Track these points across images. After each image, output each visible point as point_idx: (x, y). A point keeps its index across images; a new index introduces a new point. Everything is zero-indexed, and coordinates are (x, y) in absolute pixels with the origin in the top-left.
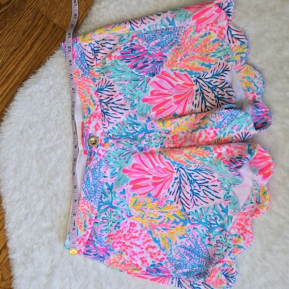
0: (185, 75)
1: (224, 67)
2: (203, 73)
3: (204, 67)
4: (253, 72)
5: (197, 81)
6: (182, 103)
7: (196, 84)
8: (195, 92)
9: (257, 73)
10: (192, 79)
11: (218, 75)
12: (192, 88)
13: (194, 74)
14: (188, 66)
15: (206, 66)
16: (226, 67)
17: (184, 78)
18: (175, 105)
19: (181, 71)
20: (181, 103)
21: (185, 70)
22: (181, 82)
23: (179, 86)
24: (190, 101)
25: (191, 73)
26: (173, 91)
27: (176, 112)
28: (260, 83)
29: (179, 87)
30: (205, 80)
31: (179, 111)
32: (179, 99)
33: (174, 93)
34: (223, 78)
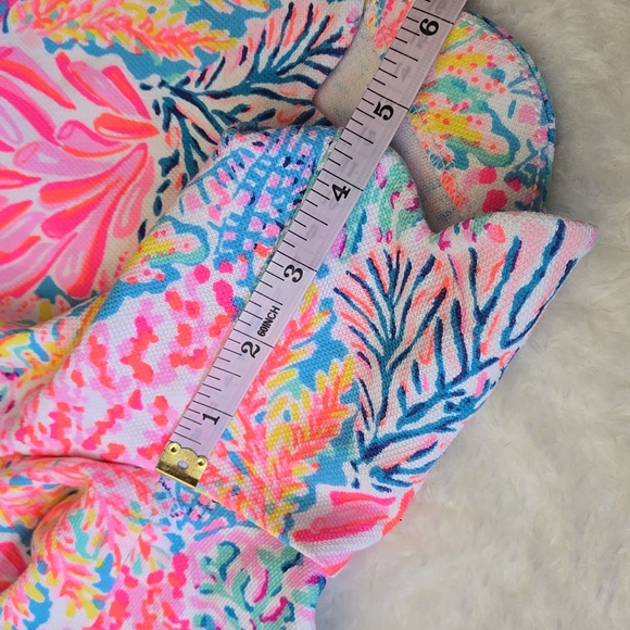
0: (111, 72)
1: (314, 29)
2: (197, 63)
3: (203, 28)
4: (479, 46)
5: (172, 109)
6: (85, 229)
7: (166, 126)
8: (158, 169)
9: (501, 50)
10: (148, 98)
11: (277, 75)
12: (143, 147)
13: (157, 70)
14: (127, 24)
15: (219, 21)
16: (323, 27)
17: (105, 87)
18: (45, 239)
19: (93, 50)
20: (79, 229)
21: (114, 48)
22: (87, 112)
23: (80, 136)
24: (125, 222)
25: (140, 63)
26: (43, 158)
27: (51, 273)
28: (526, 114)
29: (79, 140)
30: (211, 104)
31: (67, 272)
32: (71, 205)
33: (48, 169)
34: (304, 92)
